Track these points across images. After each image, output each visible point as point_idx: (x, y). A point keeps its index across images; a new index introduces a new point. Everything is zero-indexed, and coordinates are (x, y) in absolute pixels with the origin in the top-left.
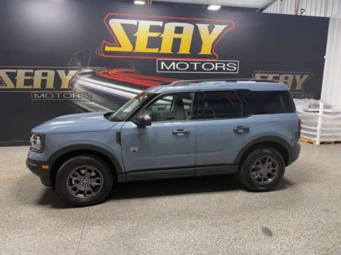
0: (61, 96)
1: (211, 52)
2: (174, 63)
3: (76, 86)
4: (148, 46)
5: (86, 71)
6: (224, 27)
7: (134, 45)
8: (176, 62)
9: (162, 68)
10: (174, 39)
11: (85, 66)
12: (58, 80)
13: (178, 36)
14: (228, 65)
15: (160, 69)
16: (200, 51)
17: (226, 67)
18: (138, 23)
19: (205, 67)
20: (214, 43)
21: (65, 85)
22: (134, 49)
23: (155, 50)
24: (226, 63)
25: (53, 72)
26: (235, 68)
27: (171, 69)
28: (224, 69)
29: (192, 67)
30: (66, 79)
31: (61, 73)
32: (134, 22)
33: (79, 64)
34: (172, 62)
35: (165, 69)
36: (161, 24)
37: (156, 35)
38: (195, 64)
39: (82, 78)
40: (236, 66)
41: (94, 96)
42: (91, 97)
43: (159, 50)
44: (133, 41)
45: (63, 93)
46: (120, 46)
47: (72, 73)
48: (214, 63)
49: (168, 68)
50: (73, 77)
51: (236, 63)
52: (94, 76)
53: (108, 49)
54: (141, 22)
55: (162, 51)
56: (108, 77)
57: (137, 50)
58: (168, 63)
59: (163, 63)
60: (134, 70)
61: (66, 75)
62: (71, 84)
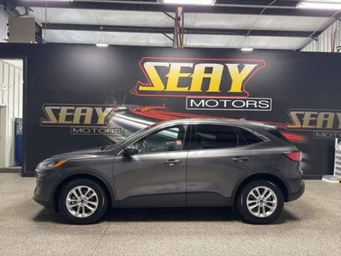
0: (97, 131)
1: (242, 90)
2: (203, 101)
3: (111, 122)
4: (179, 86)
5: (121, 108)
6: (254, 66)
7: (165, 84)
8: (206, 100)
9: (192, 105)
10: (204, 78)
11: (120, 104)
12: (95, 117)
13: (208, 76)
14: (260, 102)
15: (189, 106)
16: (230, 89)
17: (258, 104)
18: (170, 65)
19: (235, 104)
20: (243, 82)
21: (101, 121)
22: (165, 88)
23: (186, 89)
24: (258, 101)
25: (92, 109)
26: (268, 106)
27: (201, 106)
28: (256, 106)
29: (221, 104)
30: (102, 115)
31: (99, 110)
32: (166, 64)
33: (115, 102)
34: (201, 99)
35: (194, 106)
36: (191, 65)
37: (186, 75)
38: (225, 101)
39: (117, 115)
40: (269, 104)
41: (126, 131)
42: (124, 132)
43: (189, 89)
44: (165, 81)
45: (99, 128)
46: (153, 86)
47: (109, 110)
48: (245, 100)
49: (198, 106)
50: (109, 113)
51: (269, 101)
52: (128, 113)
53: (141, 88)
54: (173, 64)
55: (192, 90)
56: (140, 114)
57: (168, 89)
58: (197, 101)
59: (192, 101)
60: (164, 108)
61: (103, 111)
62: (107, 120)
